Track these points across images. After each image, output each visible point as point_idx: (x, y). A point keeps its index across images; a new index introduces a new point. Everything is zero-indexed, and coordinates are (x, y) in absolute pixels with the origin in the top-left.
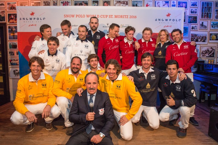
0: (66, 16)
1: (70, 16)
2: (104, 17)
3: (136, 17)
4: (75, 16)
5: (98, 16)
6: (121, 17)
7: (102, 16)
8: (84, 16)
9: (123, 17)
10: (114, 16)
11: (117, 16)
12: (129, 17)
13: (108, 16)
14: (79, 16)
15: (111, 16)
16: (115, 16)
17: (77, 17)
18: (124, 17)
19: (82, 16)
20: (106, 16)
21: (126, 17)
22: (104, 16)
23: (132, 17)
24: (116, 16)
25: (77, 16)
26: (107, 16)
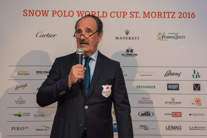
0: (28, 12)
1: (38, 13)
2: (119, 16)
3: (193, 15)
4: (50, 14)
5: (105, 14)
6: (159, 15)
7: (113, 15)
8: (71, 14)
9: (163, 16)
10: (141, 15)
11: (149, 13)
12: (177, 15)
13: (129, 15)
14: (60, 14)
15: (135, 15)
16: (144, 13)
17: (56, 15)
18: (166, 15)
19: (67, 14)
20: (122, 14)
21: (171, 15)
22: (119, 14)
23: (185, 14)
24: (147, 14)
25: (54, 13)
26: (125, 14)
